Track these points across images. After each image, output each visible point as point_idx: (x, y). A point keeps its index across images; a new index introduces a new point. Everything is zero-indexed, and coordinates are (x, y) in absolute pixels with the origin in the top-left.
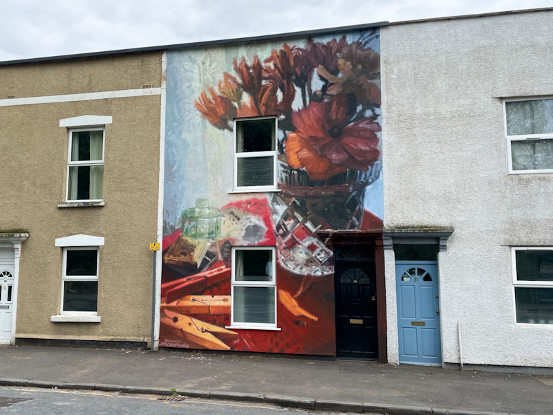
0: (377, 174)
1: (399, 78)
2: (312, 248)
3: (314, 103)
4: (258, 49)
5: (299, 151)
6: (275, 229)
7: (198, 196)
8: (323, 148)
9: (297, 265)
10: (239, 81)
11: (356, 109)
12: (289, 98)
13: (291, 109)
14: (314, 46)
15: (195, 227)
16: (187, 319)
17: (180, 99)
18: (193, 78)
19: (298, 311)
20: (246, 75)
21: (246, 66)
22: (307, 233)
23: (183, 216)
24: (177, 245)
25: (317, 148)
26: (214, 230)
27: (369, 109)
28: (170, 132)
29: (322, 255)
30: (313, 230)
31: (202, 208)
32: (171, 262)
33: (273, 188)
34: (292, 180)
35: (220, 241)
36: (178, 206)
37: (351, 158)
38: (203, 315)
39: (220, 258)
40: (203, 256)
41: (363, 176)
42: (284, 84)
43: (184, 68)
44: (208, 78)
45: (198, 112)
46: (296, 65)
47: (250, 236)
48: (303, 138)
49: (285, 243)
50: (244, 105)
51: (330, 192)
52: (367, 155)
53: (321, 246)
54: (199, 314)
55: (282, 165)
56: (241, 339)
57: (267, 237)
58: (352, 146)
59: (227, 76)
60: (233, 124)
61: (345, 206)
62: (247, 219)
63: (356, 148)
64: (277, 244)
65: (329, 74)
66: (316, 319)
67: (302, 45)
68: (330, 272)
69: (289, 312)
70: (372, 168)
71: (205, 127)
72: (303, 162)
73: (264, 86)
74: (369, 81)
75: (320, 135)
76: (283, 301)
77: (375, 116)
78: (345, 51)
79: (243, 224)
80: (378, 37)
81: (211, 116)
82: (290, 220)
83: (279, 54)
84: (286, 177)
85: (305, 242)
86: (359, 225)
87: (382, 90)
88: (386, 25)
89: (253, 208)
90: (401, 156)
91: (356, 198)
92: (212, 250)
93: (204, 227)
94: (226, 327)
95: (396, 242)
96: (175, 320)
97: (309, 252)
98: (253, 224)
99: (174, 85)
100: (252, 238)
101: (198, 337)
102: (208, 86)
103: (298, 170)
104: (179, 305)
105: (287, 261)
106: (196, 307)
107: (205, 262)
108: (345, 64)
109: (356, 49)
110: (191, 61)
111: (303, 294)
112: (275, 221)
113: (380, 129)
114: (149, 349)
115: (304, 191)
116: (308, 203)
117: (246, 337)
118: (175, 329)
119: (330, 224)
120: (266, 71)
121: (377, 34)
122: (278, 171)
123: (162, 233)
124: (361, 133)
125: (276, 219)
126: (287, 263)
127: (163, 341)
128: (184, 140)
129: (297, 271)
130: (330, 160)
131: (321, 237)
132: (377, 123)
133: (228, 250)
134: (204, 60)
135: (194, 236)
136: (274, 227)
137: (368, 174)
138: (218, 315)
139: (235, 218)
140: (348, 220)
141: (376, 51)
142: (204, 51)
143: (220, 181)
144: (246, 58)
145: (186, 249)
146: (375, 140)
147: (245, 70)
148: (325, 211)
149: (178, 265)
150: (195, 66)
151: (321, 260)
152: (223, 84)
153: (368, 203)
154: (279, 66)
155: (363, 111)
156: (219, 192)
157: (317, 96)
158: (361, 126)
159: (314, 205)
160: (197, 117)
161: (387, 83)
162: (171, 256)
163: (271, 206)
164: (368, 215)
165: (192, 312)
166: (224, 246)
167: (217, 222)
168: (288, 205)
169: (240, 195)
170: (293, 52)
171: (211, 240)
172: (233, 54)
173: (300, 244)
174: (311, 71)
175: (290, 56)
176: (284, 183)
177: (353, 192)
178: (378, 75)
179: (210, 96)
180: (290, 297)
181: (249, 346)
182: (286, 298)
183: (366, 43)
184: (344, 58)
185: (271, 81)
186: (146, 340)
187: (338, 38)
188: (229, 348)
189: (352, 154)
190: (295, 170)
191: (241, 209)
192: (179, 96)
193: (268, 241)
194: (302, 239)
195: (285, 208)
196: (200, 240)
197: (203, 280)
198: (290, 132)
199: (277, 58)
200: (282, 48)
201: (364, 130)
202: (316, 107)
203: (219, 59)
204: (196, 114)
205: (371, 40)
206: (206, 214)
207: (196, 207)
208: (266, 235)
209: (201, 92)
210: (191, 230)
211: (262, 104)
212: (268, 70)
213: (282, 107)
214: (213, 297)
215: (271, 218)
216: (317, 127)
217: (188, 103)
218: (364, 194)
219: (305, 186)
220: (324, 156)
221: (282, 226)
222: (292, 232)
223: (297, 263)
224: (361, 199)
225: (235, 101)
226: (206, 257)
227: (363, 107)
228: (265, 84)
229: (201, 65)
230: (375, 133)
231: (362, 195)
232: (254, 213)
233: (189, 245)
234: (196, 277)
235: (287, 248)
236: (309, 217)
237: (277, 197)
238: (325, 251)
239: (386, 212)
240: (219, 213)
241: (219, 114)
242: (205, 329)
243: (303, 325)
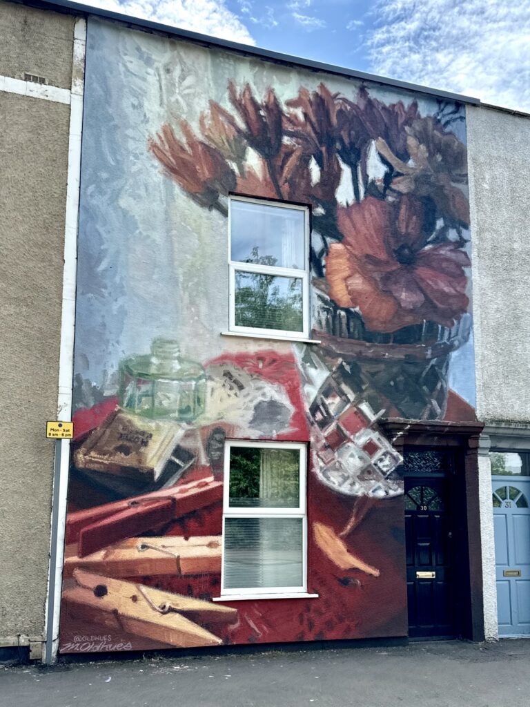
1: (492, 190)
2: (370, 448)
3: (372, 198)
4: (274, 77)
5: (348, 277)
6: (308, 411)
7: (157, 333)
8: (387, 278)
9: (345, 479)
10: (242, 125)
11: (434, 224)
12: (331, 180)
13: (335, 200)
14: (370, 104)
15: (152, 395)
16: (130, 588)
17: (116, 126)
18: (146, 93)
19: (348, 560)
20: (253, 116)
22: (362, 421)
23: (121, 369)
24: (108, 432)
25: (377, 276)
26: (191, 405)
27: (453, 228)
28: (91, 188)
29: (387, 461)
30: (373, 418)
31: (165, 358)
32: (92, 466)
33: (304, 336)
34: (338, 327)
35: (204, 428)
37: (429, 302)
38: (164, 576)
39: (204, 460)
40: (168, 454)
41: (446, 333)
42: (321, 152)
43: (125, 66)
44: (177, 101)
45: (156, 163)
46: (341, 125)
47: (263, 420)
48: (356, 256)
49: (326, 438)
50: (249, 172)
51: (399, 354)
52: (451, 301)
53: (385, 445)
54: (156, 577)
55: (319, 296)
56: (243, 621)
57: (292, 425)
58: (430, 283)
59: (216, 108)
61: (421, 380)
62: (259, 389)
63: (435, 287)
64: (312, 440)
65: (393, 156)
66: (376, 573)
67: (349, 93)
68: (400, 491)
69: (330, 562)
70: (459, 323)
71: (170, 197)
72: (355, 296)
73: (287, 146)
74: (453, 184)
75: (383, 256)
76: (321, 543)
77: (462, 242)
78: (417, 126)
79: (249, 398)
80: (462, 118)
81: (184, 178)
82: (334, 396)
83: (311, 97)
84: (327, 320)
85: (359, 438)
86: (442, 414)
87: (470, 201)
88: (475, 104)
89: (267, 370)
90: (497, 310)
91: (436, 368)
92: (188, 444)
93: (170, 397)
94: (215, 599)
96: (101, 591)
97: (365, 455)
98: (267, 399)
99: (102, 93)
100: (266, 426)
101: (152, 624)
102: (177, 117)
103: (347, 311)
104: (111, 558)
105: (327, 470)
106: (150, 560)
107: (170, 468)
108: (418, 148)
109: (433, 130)
111: (355, 530)
112: (308, 396)
113: (469, 264)
114: (32, 661)
115: (357, 349)
116: (363, 370)
117: (252, 616)
118: (100, 611)
119: (400, 410)
120: (289, 120)
122: (311, 307)
123: (69, 402)
124: (444, 265)
125: (311, 393)
126: (329, 474)
127: (68, 641)
128: (125, 213)
129: (345, 489)
130: (398, 302)
131: (385, 428)
132: (465, 253)
133: (219, 445)
134: (168, 64)
135: (149, 414)
136: (307, 407)
137: (453, 332)
138: (197, 576)
139: (233, 385)
140: (425, 404)
141: (462, 140)
142: (168, 46)
143: (204, 309)
144: (253, 87)
145: (130, 440)
146: (461, 278)
147: (250, 109)
148: (390, 386)
149: (108, 473)
150: (151, 71)
151: (385, 469)
152: (208, 122)
153: (454, 379)
154: (313, 119)
155: (445, 229)
156: (201, 332)
157: (376, 187)
158: (442, 252)
159: (373, 375)
160: (155, 173)
161: (476, 194)
162: (93, 454)
163: (302, 369)
164: (454, 398)
165: (141, 573)
166: (212, 437)
167: (197, 390)
168: (331, 371)
169: (243, 341)
170: (336, 102)
171: (184, 424)
172: (226, 71)
173: (350, 440)
174: (366, 142)
175: (331, 108)
176: (324, 330)
177: (431, 359)
178: (463, 178)
179: (181, 138)
180: (333, 534)
181: (260, 632)
182: (324, 534)
183: (447, 123)
184: (415, 136)
185: (300, 141)
187: (407, 102)
188: (219, 641)
189: (431, 296)
190: (343, 309)
191: (246, 368)
192: (113, 119)
193: (297, 432)
194: (354, 432)
195: (326, 374)
196: (161, 424)
197: (168, 505)
198: (333, 240)
199: (309, 105)
200: (318, 91)
201: (448, 260)
202: (376, 206)
203: (200, 72)
204: (153, 166)
205: (454, 120)
206: (174, 371)
207: (152, 355)
208: (291, 421)
209: (162, 123)
210: (140, 401)
211: (283, 179)
212: (293, 120)
213: (320, 193)
214: (187, 539)
215: (301, 391)
216: (377, 240)
217: (134, 138)
218: (448, 364)
219: (358, 339)
220: (388, 293)
221: (321, 407)
222: (338, 419)
223: (346, 475)
224: (443, 371)
225: (233, 160)
226: (173, 458)
227: (445, 222)
228: (288, 143)
229: (162, 72)
230: (463, 268)
231: (445, 364)
232: (270, 378)
233: (137, 432)
234: (150, 499)
235: (329, 447)
236: (365, 394)
237: (312, 354)
238: (391, 454)
239: (479, 395)
240: (202, 372)
241: (201, 176)
242: (168, 606)
243: (356, 585)
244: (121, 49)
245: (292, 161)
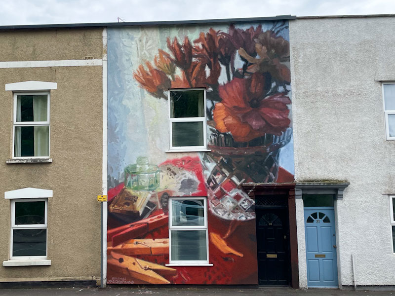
0: (289, 138)
1: (304, 62)
2: (238, 198)
3: (237, 78)
4: (188, 31)
5: (225, 118)
6: (206, 182)
7: (138, 154)
8: (244, 117)
9: (225, 212)
10: (173, 57)
11: (271, 85)
12: (216, 73)
13: (218, 83)
14: (236, 32)
15: (137, 181)
16: (132, 260)
17: (120, 70)
18: (131, 53)
19: (227, 249)
20: (178, 52)
21: (178, 44)
22: (233, 185)
23: (125, 171)
24: (121, 197)
25: (240, 116)
26: (154, 184)
27: (281, 85)
28: (112, 99)
29: (246, 204)
30: (238, 183)
31: (142, 165)
32: (115, 211)
33: (203, 148)
34: (220, 142)
35: (159, 193)
36: (121, 163)
37: (268, 125)
38: (145, 255)
39: (160, 207)
40: (145, 205)
41: (278, 139)
42: (211, 62)
43: (123, 43)
44: (145, 53)
45: (137, 83)
46: (220, 47)
47: (185, 188)
48: (228, 108)
49: (215, 194)
50: (177, 78)
51: (251, 152)
52: (280, 123)
53: (245, 196)
54: (142, 255)
55: (210, 129)
56: (179, 275)
57: (199, 189)
58: (268, 115)
59: (161, 52)
60: (168, 93)
61: (264, 163)
62: (183, 174)
63: (271, 117)
64: (208, 195)
65: (248, 55)
66: (241, 255)
67: (225, 30)
68: (253, 217)
69: (219, 250)
70: (285, 133)
71: (143, 96)
72: (229, 127)
73: (194, 62)
74: (281, 63)
75: (243, 105)
76: (214, 241)
77: (287, 92)
78: (261, 37)
79: (179, 178)
80: (287, 27)
81: (148, 86)
82: (219, 175)
83: (206, 36)
84: (215, 139)
85: (232, 193)
86: (275, 179)
87: (291, 71)
88: (294, 19)
89: (187, 165)
90: (307, 124)
91: (272, 157)
92: (153, 200)
93: (145, 180)
94: (166, 265)
95: (304, 193)
96: (121, 260)
97: (235, 201)
98: (187, 178)
99: (114, 58)
100: (186, 190)
101: (142, 274)
102: (144, 60)
103: (225, 134)
104: (124, 247)
105: (217, 208)
106: (139, 249)
107: (146, 211)
108: (261, 48)
109: (270, 37)
110: (129, 38)
111: (231, 236)
112: (206, 176)
113: (290, 102)
114: (97, 286)
115: (230, 151)
116: (233, 161)
117: (183, 273)
118: (121, 268)
119: (253, 179)
120: (195, 50)
121: (287, 25)
122: (207, 134)
123: (107, 186)
124: (276, 105)
125: (207, 174)
126: (217, 210)
127: (111, 279)
128: (125, 107)
129: (225, 217)
130: (251, 127)
131: (245, 189)
132: (288, 98)
133: (166, 200)
134: (140, 38)
135: (137, 189)
137: (281, 138)
138: (159, 255)
139: (172, 174)
140: (266, 175)
141: (286, 39)
142: (140, 30)
143: (158, 142)
144: (178, 38)
145: (129, 200)
146: (286, 111)
147: (177, 49)
148: (248, 168)
149: (122, 213)
150: (133, 43)
151: (245, 207)
152: (158, 60)
153: (282, 162)
154: (207, 47)
155: (276, 87)
156: (157, 151)
157: (239, 73)
158: (275, 99)
159: (238, 163)
160: (136, 87)
161: (295, 65)
162: (116, 206)
163: (203, 164)
164: (282, 171)
165: (136, 253)
166: (163, 197)
167: (156, 177)
168: (217, 163)
169: (176, 154)
170: (218, 35)
171: (151, 192)
172: (166, 34)
173: (227, 194)
174: (234, 52)
175: (216, 39)
176: (213, 144)
177: (270, 152)
178: (287, 59)
179: (147, 69)
180: (220, 238)
181: (186, 280)
182: (216, 238)
183: (278, 32)
184: (260, 43)
185: (200, 59)
186: (94, 278)
187: (255, 27)
188: (169, 282)
189: (268, 122)
190: (222, 134)
191: (177, 166)
192: (119, 68)
193: (201, 192)
194: (229, 191)
195: (214, 165)
196: (141, 192)
197: (145, 226)
198: (217, 102)
199: (205, 40)
200: (209, 32)
201: (278, 102)
202: (238, 82)
203: (154, 38)
204: (135, 84)
205: (282, 29)
206: (146, 170)
207: (137, 164)
208: (198, 187)
209: (139, 65)
210: (133, 184)
211: (193, 78)
212: (197, 49)
213: (210, 81)
214: (154, 240)
215: (202, 173)
216: (239, 99)
217: (127, 74)
218: (279, 154)
219: (230, 147)
220: (246, 123)
221: (213, 180)
222: (221, 185)
223: (226, 210)
224: (276, 158)
225: (169, 74)
226: (147, 206)
227: (276, 84)
228: (195, 61)
229: (138, 42)
230: (287, 105)
231: (277, 155)
232: (188, 169)
233: (132, 197)
234: (139, 224)
235: (217, 198)
236: (234, 172)
237: (207, 156)
238: (248, 200)
239: (296, 169)
240: (158, 169)
241: (156, 84)
242: (147, 267)
243: (232, 260)
244: (121, 36)
245: (197, 68)
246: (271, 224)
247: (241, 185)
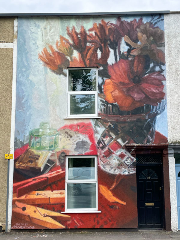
0: (163, 108)
1: (176, 47)
2: (122, 156)
3: (122, 60)
4: (84, 22)
5: (112, 92)
6: (97, 144)
7: (41, 121)
8: (128, 90)
9: (112, 168)
10: (71, 42)
11: (150, 65)
12: (106, 56)
13: (107, 63)
14: (122, 23)
15: (40, 142)
16: (33, 208)
17: (28, 52)
18: (37, 38)
19: (111, 198)
20: (75, 38)
21: (76, 32)
22: (118, 146)
23: (30, 134)
24: (26, 156)
25: (125, 90)
26: (53, 145)
27: (157, 66)
28: (20, 75)
29: (129, 161)
30: (123, 144)
31: (44, 129)
32: (20, 168)
33: (95, 116)
34: (108, 111)
35: (58, 152)
36: (26, 127)
37: (147, 97)
38: (45, 204)
39: (58, 164)
40: (45, 162)
41: (155, 108)
42: (102, 46)
43: (31, 30)
44: (48, 39)
45: (41, 62)
46: (110, 34)
47: (79, 148)
48: (115, 83)
49: (104, 153)
50: (74, 59)
51: (134, 119)
52: (157, 95)
53: (128, 155)
54: (42, 204)
55: (101, 100)
56: (73, 221)
58: (147, 89)
59: (62, 38)
60: (67, 71)
61: (143, 128)
62: (78, 137)
63: (150, 91)
64: (98, 154)
65: (132, 42)
66: (124, 203)
67: (114, 21)
69: (106, 200)
70: (160, 104)
71: (46, 73)
72: (116, 99)
73: (88, 46)
74: (158, 48)
75: (127, 81)
76: (102, 192)
77: (162, 71)
78: (142, 27)
79: (74, 140)
80: (162, 20)
81: (51, 66)
82: (107, 137)
83: (98, 26)
84: (104, 108)
85: (117, 152)
86: (152, 141)
87: (166, 54)
88: (168, 13)
89: (81, 129)
91: (150, 123)
92: (52, 158)
93: (46, 142)
94: (62, 212)
95: (176, 152)
96: (24, 209)
97: (120, 159)
98: (81, 140)
99: (23, 42)
100: (80, 150)
101: (40, 220)
102: (48, 44)
103: (112, 104)
104: (27, 198)
105: (105, 165)
106: (40, 199)
107: (46, 167)
108: (142, 36)
109: (149, 27)
110: (36, 26)
111: (116, 187)
112: (97, 138)
113: (165, 79)
114: (3, 231)
115: (116, 118)
116: (119, 127)
117: (76, 219)
118: (24, 215)
119: (134, 141)
120: (89, 37)
121: (162, 18)
122: (98, 105)
123: (14, 147)
124: (153, 81)
125: (98, 137)
126: (105, 166)
127: (14, 225)
128: (31, 81)
129: (112, 172)
130: (133, 98)
131: (128, 148)
132: (163, 75)
133: (63, 158)
134: (45, 26)
135: (39, 149)
136: (96, 142)
137: (158, 108)
138: (56, 204)
139: (69, 136)
140: (145, 137)
141: (162, 29)
142: (45, 20)
143: (58, 110)
144: (76, 27)
145: (33, 158)
146: (161, 85)
147: (75, 35)
148: (130, 131)
149: (26, 169)
150: (39, 30)
151: (128, 164)
152: (59, 44)
153: (158, 127)
154: (99, 34)
155: (154, 67)
156: (57, 118)
157: (124, 55)
158: (153, 76)
159: (123, 128)
160: (41, 65)
161: (169, 50)
162: (21, 163)
163: (94, 128)
164: (158, 134)
165: (37, 203)
166: (61, 155)
167: (55, 139)
168: (106, 128)
169: (72, 120)
170: (108, 25)
171: (51, 151)
172: (66, 24)
173: (114, 153)
174: (120, 39)
175: (106, 28)
176: (103, 112)
177: (148, 119)
178: (163, 45)
179: (50, 52)
180: (107, 189)
181: (78, 225)
182: (103, 189)
183: (156, 23)
184: (141, 32)
185: (94, 44)
186: (1, 224)
187: (138, 19)
188: (64, 227)
189: (148, 95)
190: (110, 104)
191: (73, 130)
192: (27, 50)
193: (92, 151)
194: (115, 150)
195: (104, 129)
196: (43, 152)
197: (45, 180)
198: (106, 79)
199: (97, 30)
200: (101, 23)
201: (155, 79)
202: (124, 63)
203: (56, 26)
204: (40, 63)
205: (159, 21)
206: (47, 133)
207: (40, 128)
208: (90, 148)
209: (43, 48)
210: (36, 144)
211: (87, 59)
212: (91, 36)
213: (101, 62)
214: (52, 191)
215: (94, 136)
216: (124, 76)
217: (34, 55)
218: (155, 121)
219: (117, 115)
220: (129, 95)
221: (102, 142)
222: (109, 146)
223: (112, 166)
224: (153, 124)
225: (68, 55)
226: (47, 163)
227: (154, 64)
228: (89, 45)
229: (43, 29)
230: (162, 81)
231: (154, 121)
232: (82, 132)
233: (35, 155)
234: (40, 178)
235: (105, 156)
236: (120, 135)
237: (98, 122)
238: (130, 158)
239: (169, 132)
240: (57, 133)
241: (57, 64)
242: (46, 214)
243: (116, 208)
244: (29, 24)
245: (91, 51)
246: (149, 178)
247: (125, 145)
